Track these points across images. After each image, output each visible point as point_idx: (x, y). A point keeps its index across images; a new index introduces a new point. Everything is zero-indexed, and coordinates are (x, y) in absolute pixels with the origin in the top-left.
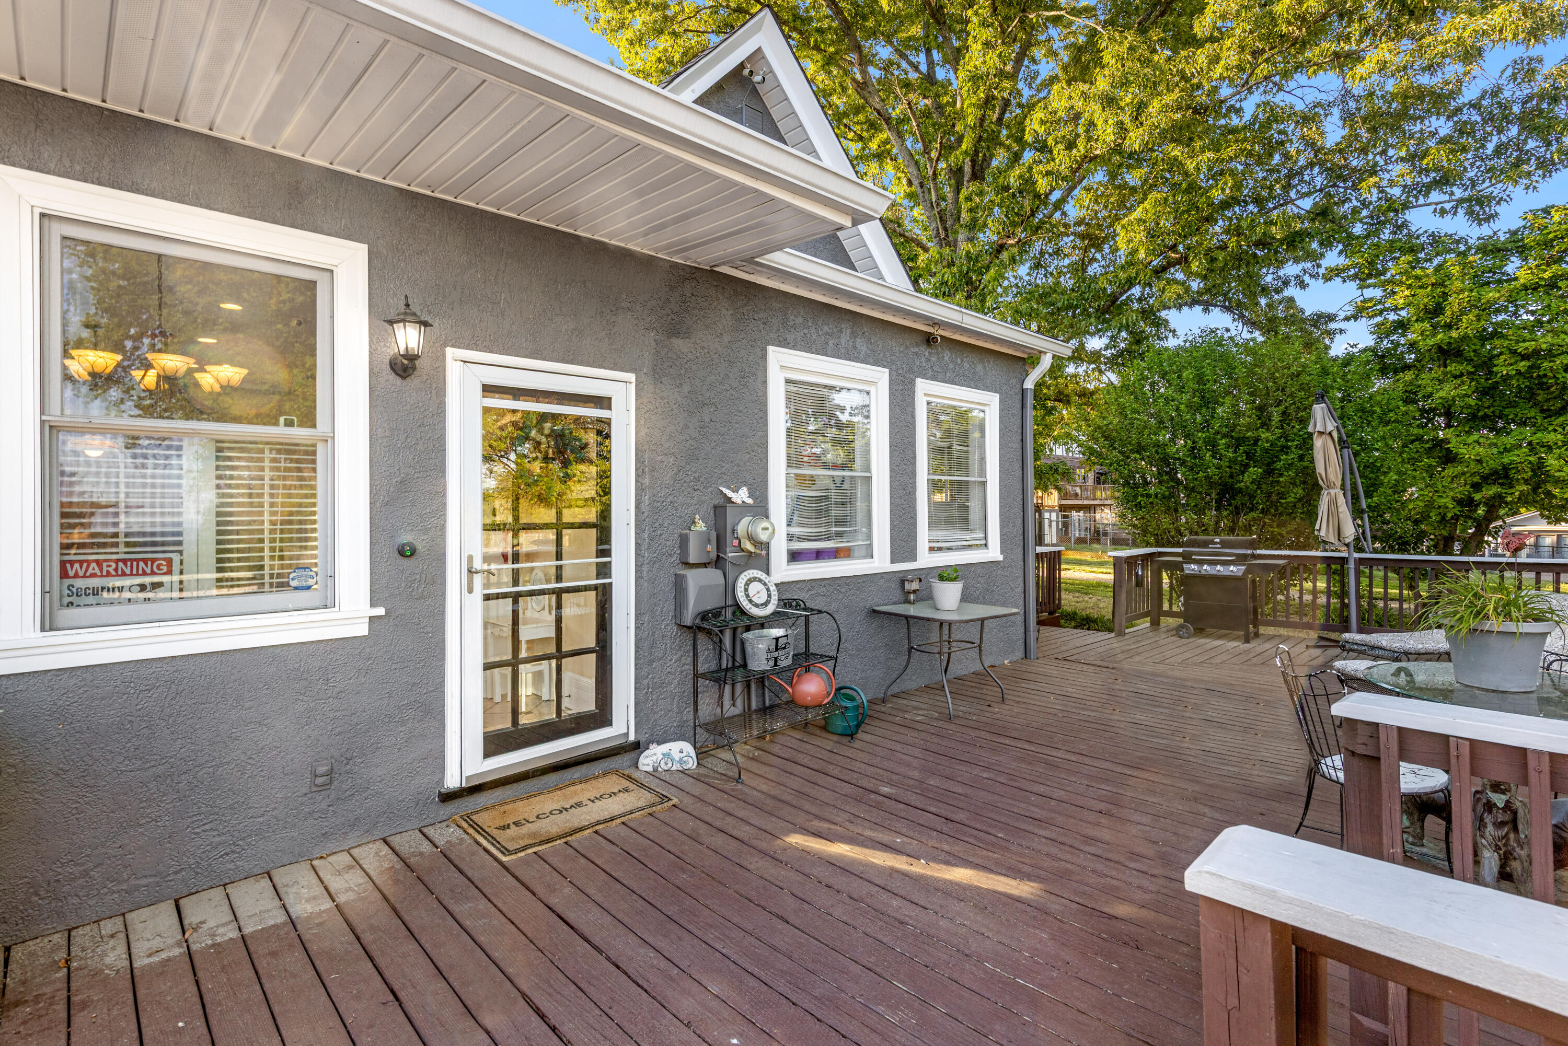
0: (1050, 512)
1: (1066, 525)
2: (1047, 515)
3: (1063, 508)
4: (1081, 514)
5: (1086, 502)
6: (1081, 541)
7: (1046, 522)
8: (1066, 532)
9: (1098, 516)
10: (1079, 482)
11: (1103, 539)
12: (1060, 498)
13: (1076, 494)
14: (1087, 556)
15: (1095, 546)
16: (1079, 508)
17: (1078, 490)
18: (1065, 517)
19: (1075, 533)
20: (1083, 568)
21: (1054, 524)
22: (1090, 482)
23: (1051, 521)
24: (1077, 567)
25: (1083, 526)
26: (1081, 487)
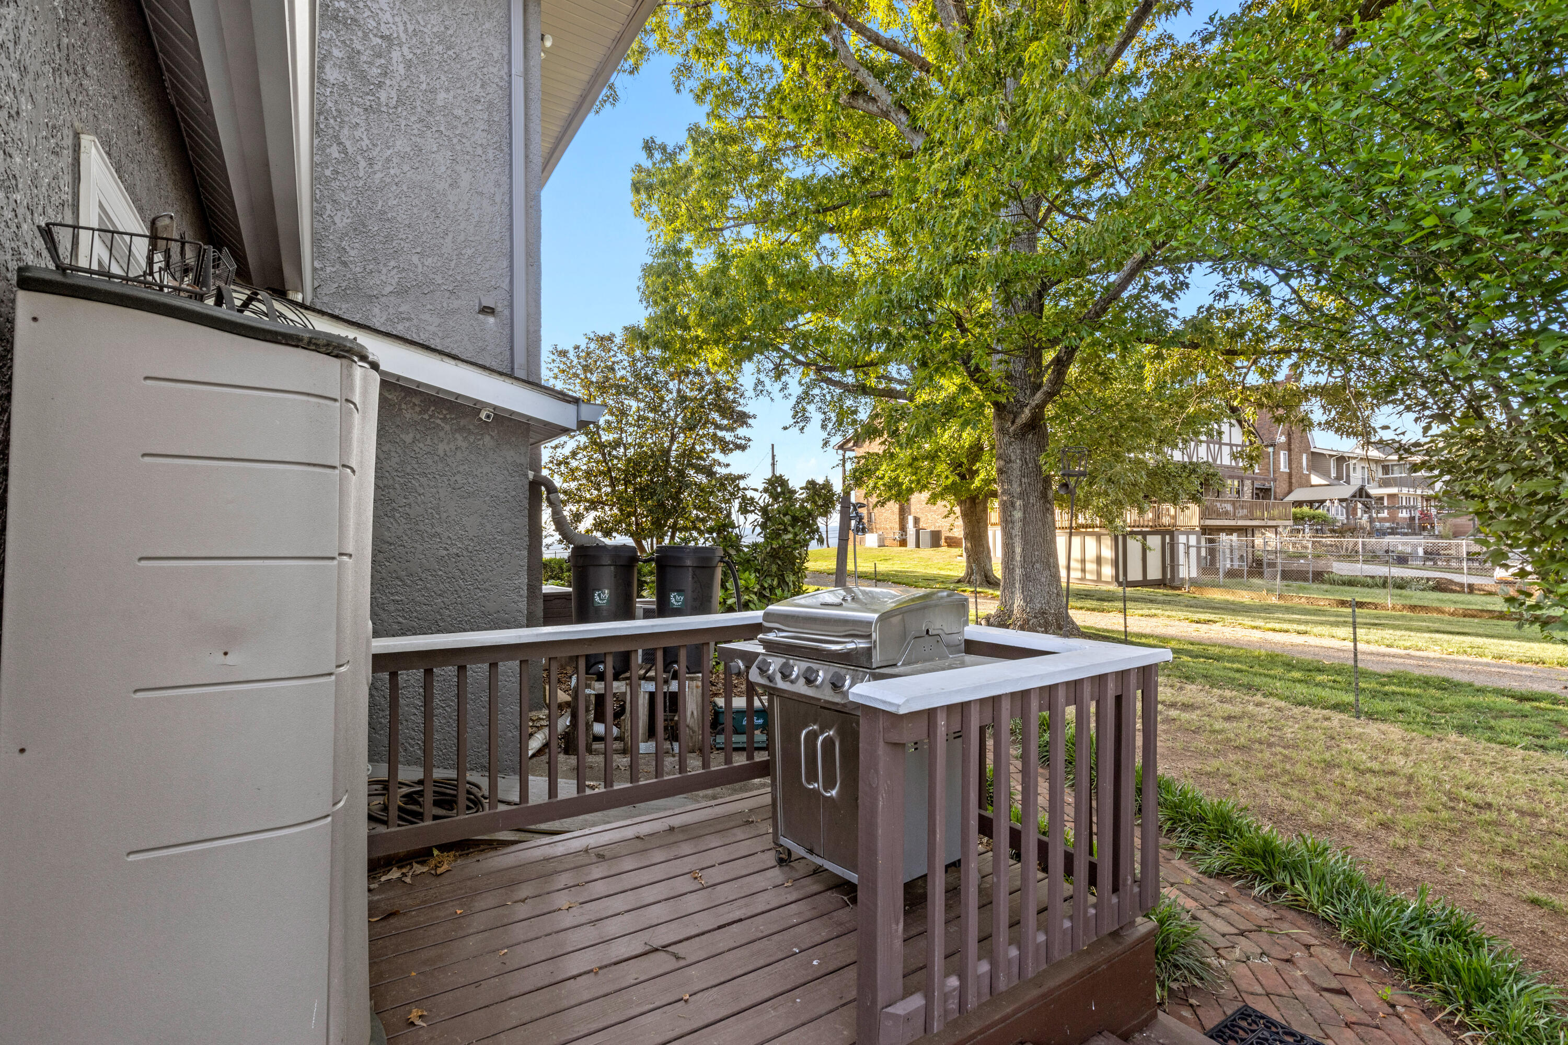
0: (1187, 534)
1: (1212, 552)
2: (1182, 539)
3: (1205, 530)
4: (1234, 537)
5: (1241, 523)
6: (1232, 574)
7: (1181, 548)
8: (1213, 561)
9: (1258, 541)
10: (1229, 495)
11: (1267, 571)
12: (1203, 516)
13: (1227, 513)
14: (1244, 597)
15: (1256, 581)
16: (1230, 530)
17: (1229, 507)
18: (1211, 541)
19: (1225, 564)
20: (1240, 619)
21: (1193, 551)
22: (1247, 495)
23: (1188, 547)
24: (1228, 618)
25: (1236, 556)
26: (1233, 503)
